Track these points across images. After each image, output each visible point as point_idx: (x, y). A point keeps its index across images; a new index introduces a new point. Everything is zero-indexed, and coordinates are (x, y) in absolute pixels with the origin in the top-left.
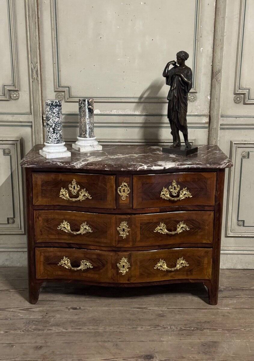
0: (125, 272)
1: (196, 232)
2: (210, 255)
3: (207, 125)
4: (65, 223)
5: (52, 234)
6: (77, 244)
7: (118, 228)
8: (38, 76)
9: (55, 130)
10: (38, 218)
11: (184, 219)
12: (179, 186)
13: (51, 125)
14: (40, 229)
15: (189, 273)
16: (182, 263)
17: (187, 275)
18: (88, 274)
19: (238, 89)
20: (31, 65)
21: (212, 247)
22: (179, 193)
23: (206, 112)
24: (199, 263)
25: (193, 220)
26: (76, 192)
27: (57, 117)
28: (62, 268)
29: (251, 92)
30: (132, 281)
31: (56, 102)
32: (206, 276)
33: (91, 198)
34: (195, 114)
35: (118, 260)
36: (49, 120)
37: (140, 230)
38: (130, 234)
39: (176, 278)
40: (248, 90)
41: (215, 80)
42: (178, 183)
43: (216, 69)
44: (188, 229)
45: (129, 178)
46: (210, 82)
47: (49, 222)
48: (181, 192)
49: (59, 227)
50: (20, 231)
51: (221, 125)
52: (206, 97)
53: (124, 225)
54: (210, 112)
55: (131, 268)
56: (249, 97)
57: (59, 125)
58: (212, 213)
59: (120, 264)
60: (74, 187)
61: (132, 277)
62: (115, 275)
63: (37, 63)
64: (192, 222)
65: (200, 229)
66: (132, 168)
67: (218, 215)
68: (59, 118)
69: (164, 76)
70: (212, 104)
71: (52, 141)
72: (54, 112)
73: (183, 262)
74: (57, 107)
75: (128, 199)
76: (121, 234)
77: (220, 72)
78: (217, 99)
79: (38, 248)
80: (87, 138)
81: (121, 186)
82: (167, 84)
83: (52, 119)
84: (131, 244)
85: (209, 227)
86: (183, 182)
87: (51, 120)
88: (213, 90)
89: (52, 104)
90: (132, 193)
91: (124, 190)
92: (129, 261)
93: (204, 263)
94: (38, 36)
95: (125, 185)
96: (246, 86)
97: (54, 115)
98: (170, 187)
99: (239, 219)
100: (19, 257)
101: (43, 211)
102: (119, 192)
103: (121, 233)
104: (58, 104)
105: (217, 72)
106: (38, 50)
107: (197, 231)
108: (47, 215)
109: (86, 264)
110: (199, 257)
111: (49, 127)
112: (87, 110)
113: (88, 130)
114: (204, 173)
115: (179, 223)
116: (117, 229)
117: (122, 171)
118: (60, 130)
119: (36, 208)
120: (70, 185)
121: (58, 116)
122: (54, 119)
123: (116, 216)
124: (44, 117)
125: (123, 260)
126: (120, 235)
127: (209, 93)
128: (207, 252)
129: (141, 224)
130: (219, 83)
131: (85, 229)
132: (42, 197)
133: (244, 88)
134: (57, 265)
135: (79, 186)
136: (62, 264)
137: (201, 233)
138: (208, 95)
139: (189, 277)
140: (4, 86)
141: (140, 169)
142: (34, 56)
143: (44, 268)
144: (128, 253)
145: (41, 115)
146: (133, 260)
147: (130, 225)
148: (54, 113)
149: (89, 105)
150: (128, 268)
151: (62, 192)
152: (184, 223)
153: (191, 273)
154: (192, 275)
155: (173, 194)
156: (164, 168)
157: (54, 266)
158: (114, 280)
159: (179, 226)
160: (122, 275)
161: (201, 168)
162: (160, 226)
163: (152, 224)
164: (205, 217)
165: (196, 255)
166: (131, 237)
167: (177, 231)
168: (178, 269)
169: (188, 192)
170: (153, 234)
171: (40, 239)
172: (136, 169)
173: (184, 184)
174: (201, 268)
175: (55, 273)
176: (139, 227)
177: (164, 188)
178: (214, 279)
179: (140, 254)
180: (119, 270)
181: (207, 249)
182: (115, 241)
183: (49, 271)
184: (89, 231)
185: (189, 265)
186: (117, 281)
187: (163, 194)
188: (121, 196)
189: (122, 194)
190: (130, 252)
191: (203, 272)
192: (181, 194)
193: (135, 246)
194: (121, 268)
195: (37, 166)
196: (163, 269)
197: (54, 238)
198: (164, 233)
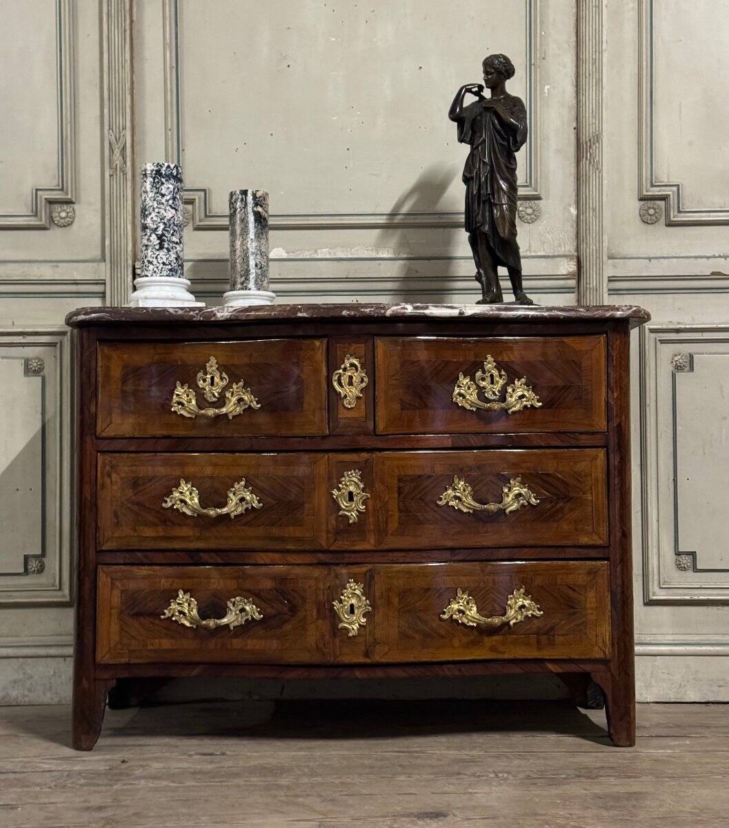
0: (356, 627)
1: (557, 511)
2: (603, 581)
3: (572, 283)
4: (185, 487)
5: (147, 524)
6: (217, 551)
7: (335, 492)
8: (125, 163)
9: (164, 241)
10: (109, 476)
11: (521, 471)
12: (503, 373)
13: (155, 226)
14: (114, 508)
15: (544, 639)
16: (523, 606)
17: (540, 646)
18: (249, 642)
19: (649, 185)
20: (109, 133)
21: (608, 559)
22: (503, 391)
23: (570, 248)
24: (573, 608)
25: (548, 475)
26: (216, 394)
27: (170, 206)
28: (173, 627)
29: (685, 192)
30: (377, 658)
31: (169, 167)
32: (596, 648)
33: (259, 406)
34: (539, 254)
35: (336, 592)
36: (150, 214)
37: (396, 496)
38: (370, 508)
39: (506, 656)
40: (675, 189)
41: (586, 163)
42: (500, 365)
43: (587, 133)
44: (533, 501)
45: (363, 345)
46: (573, 170)
47: (142, 488)
48: (510, 390)
49: (168, 500)
50: (60, 593)
51: (611, 280)
52: (566, 209)
53: (352, 482)
54: (578, 249)
55: (374, 615)
56: (679, 207)
57: (176, 228)
58: (601, 453)
59: (341, 602)
60: (212, 378)
61: (376, 642)
62: (327, 637)
63: (124, 128)
64: (547, 482)
65: (567, 502)
66: (373, 309)
67: (618, 459)
68: (176, 210)
69: (453, 119)
70: (583, 226)
71: (156, 269)
72: (163, 192)
73: (527, 603)
74: (172, 181)
75: (363, 407)
76: (344, 510)
77: (598, 141)
78: (594, 210)
79: (105, 568)
80: (250, 289)
81: (343, 366)
82: (461, 140)
83: (157, 210)
84: (372, 541)
85: (595, 496)
86: (514, 362)
87: (153, 215)
88: (583, 189)
89: (158, 172)
90: (371, 385)
91: (351, 377)
92: (368, 593)
93: (588, 605)
94: (129, 62)
95: (352, 365)
96: (668, 178)
97: (163, 201)
98: (479, 374)
99: (681, 550)
100: (52, 673)
101: (125, 455)
102: (335, 384)
103: (344, 504)
104: (175, 172)
105: (590, 140)
106: (128, 97)
107: (562, 508)
108: (134, 468)
109: (243, 610)
110: (570, 588)
111: (149, 234)
112: (251, 218)
113: (253, 271)
114: (572, 339)
115: (510, 483)
116: (333, 494)
117: (344, 317)
118: (177, 243)
119: (104, 445)
120: (200, 375)
121: (173, 203)
122: (162, 211)
123: (328, 460)
124: (136, 267)
125: (351, 587)
126: (341, 513)
127: (573, 198)
128: (592, 573)
129: (400, 480)
130: (597, 169)
131: (242, 500)
132: (123, 412)
133: (663, 182)
134: (160, 619)
135: (224, 375)
136: (173, 616)
137: (574, 515)
138: (570, 205)
139: (545, 654)
140: (37, 190)
141: (393, 311)
142: (117, 111)
143: (122, 629)
144: (364, 569)
145: (130, 262)
146: (379, 588)
147: (368, 480)
148: (163, 195)
149: (256, 205)
150: (364, 616)
151: (178, 395)
152: (523, 483)
153: (549, 638)
154: (554, 645)
155: (489, 395)
156: (460, 313)
157: (151, 623)
158: (324, 654)
159: (509, 491)
160: (350, 638)
161: (562, 317)
162: (454, 489)
163: (430, 480)
164: (581, 466)
165: (563, 584)
166: (371, 520)
167: (503, 503)
168: (512, 623)
169: (530, 392)
170: (436, 512)
171: (112, 538)
172: (383, 311)
173: (517, 368)
174: (579, 622)
175: (152, 644)
176: (396, 489)
177: (461, 377)
178: (619, 657)
179: (399, 572)
180: (341, 621)
181: (594, 563)
182: (328, 532)
183: (136, 639)
184: (254, 505)
185: (542, 612)
186: (332, 659)
187: (460, 395)
188: (342, 396)
189: (346, 390)
190: (370, 566)
191: (586, 634)
192: (511, 396)
193: (386, 547)
194: (346, 616)
195: (111, 316)
196: (468, 622)
197: (153, 534)
198: (465, 510)
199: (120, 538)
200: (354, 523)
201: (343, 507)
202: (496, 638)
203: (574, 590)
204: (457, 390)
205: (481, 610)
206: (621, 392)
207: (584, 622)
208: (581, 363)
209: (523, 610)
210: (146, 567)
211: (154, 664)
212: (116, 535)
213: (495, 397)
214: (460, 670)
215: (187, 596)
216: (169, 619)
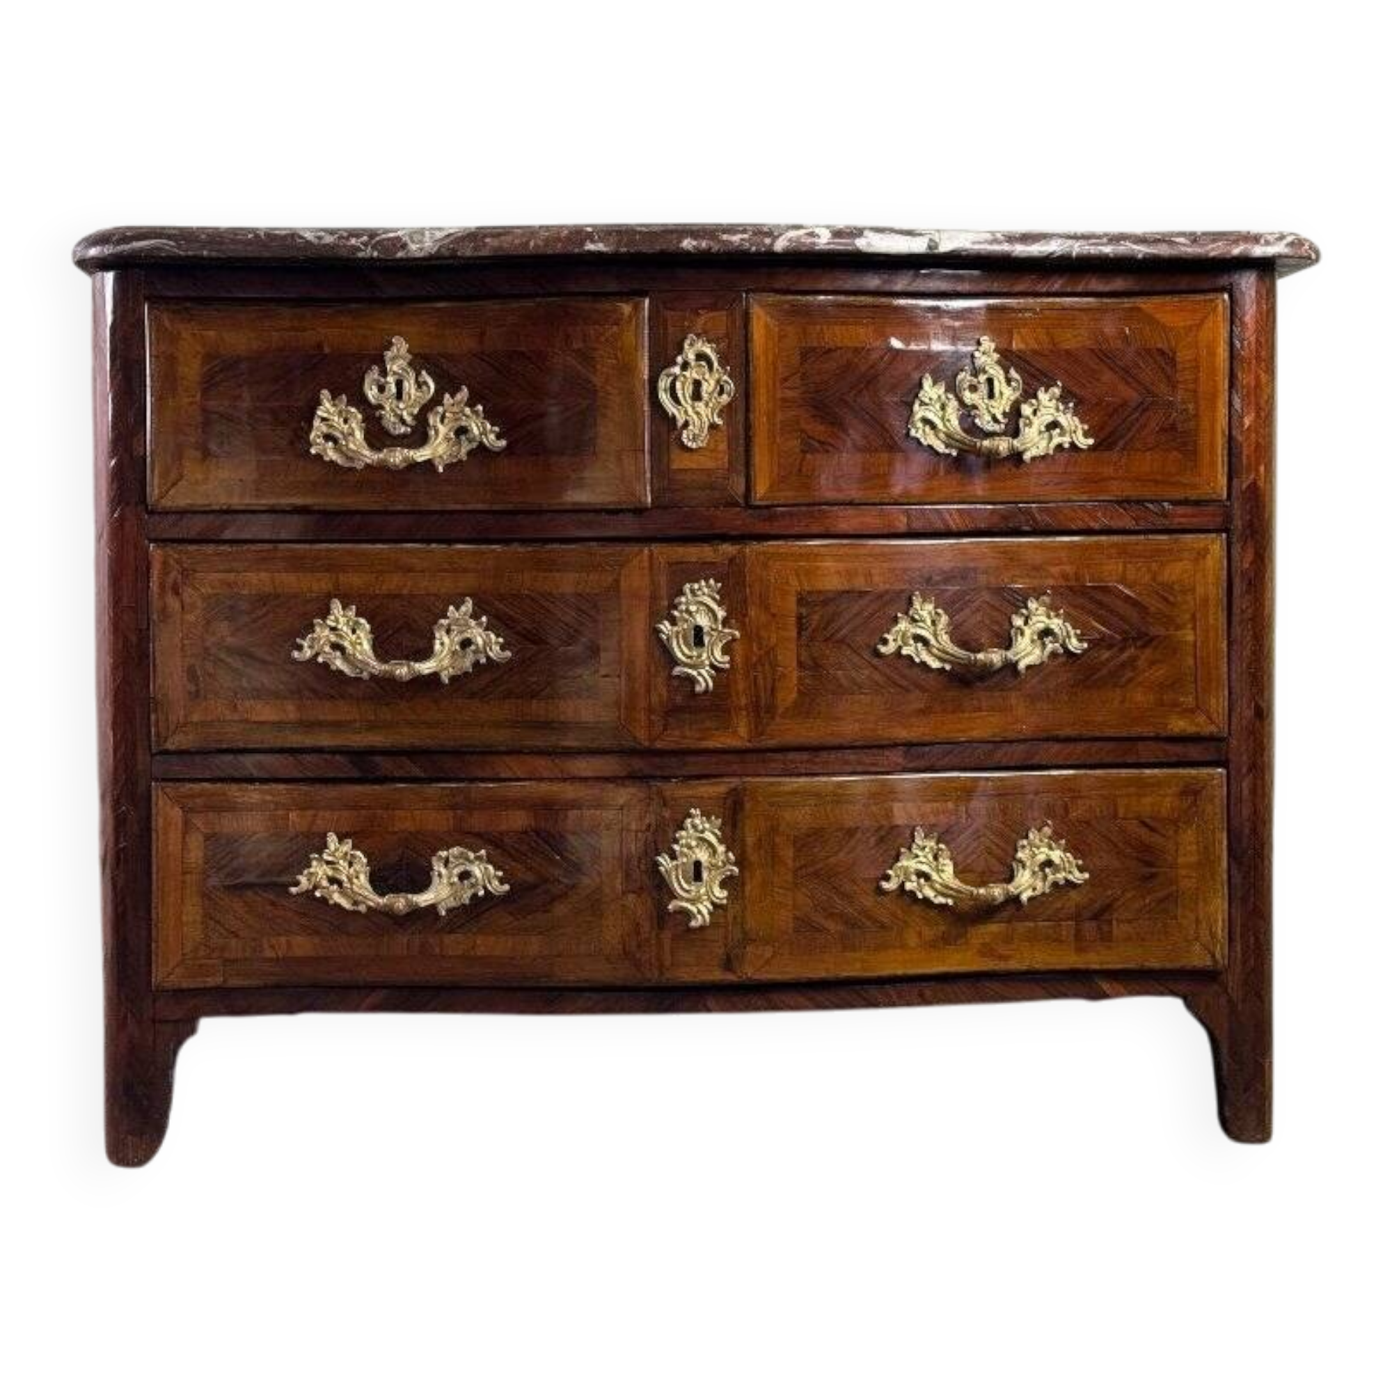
0: (705, 908)
1: (1123, 665)
2: (1215, 809)
4: (340, 615)
5: (259, 694)
6: (412, 753)
7: (665, 627)
10: (177, 592)
11: (1052, 581)
12: (1013, 373)
14: (189, 660)
15: (1089, 927)
16: (1049, 863)
17: (1080, 943)
18: (481, 940)
21: (1223, 763)
22: (1014, 414)
24: (1151, 864)
25: (1105, 590)
26: (408, 419)
28: (318, 911)
30: (751, 971)
32: (1197, 948)
33: (503, 443)
35: (662, 835)
37: (794, 634)
38: (738, 659)
39: (1013, 965)
42: (1007, 358)
44: (1074, 645)
45: (724, 313)
48: (1026, 410)
49: (306, 644)
53: (700, 605)
55: (743, 884)
58: (1216, 545)
59: (673, 855)
60: (399, 384)
61: (747, 939)
62: (646, 927)
64: (1100, 604)
65: (1144, 646)
66: (745, 236)
67: (1249, 556)
73: (1056, 855)
75: (723, 446)
76: (684, 665)
79: (170, 788)
81: (680, 360)
84: (743, 731)
85: (1201, 633)
86: (1035, 352)
90: (741, 405)
91: (697, 384)
92: (731, 837)
93: (1181, 860)
95: (701, 357)
98: (964, 376)
101: (210, 549)
102: (664, 398)
103: (683, 652)
107: (1133, 659)
108: (232, 576)
109: (465, 875)
110: (1144, 824)
114: (1157, 300)
115: (1026, 607)
116: (661, 631)
117: (687, 254)
119: (165, 527)
120: (373, 374)
123: (651, 556)
125: (694, 827)
126: (677, 670)
128: (1190, 792)
129: (801, 601)
131: (466, 643)
132: (205, 455)
134: (291, 895)
135: (425, 376)
136: (315, 887)
137: (1159, 673)
139: (1093, 960)
141: (790, 240)
143: (207, 916)
144: (722, 789)
146: (753, 827)
147: (735, 602)
150: (723, 885)
151: (324, 419)
152: (1053, 608)
153: (1099, 928)
154: (1110, 941)
155: (984, 422)
156: (930, 247)
157: (273, 904)
158: (637, 965)
159: (1026, 623)
160: (690, 930)
161: (1140, 256)
162: (914, 620)
163: (863, 602)
164: (1174, 572)
165: (1130, 815)
166: (741, 686)
167: (1013, 650)
168: (1024, 897)
169: (1069, 416)
170: (876, 668)
171: (185, 725)
172: (768, 241)
173: (1041, 364)
174: (1160, 895)
175: (272, 947)
176: (793, 620)
177: (927, 383)
178: (1244, 963)
179: (794, 793)
180: (673, 896)
181: (1193, 772)
182: (650, 710)
183: (237, 936)
184: (491, 654)
185: (1087, 875)
186: (656, 973)
187: (926, 421)
188: (680, 422)
189: (686, 412)
190: (735, 781)
191: (1175, 918)
192: (1030, 424)
193: (772, 743)
194: (685, 886)
195: (179, 247)
196: (935, 896)
197: (274, 717)
198: (935, 664)
199: (203, 724)
200: (706, 691)
201: (684, 659)
202: (994, 928)
203: (1152, 829)
204: (919, 412)
205: (962, 872)
206: (1258, 416)
207: (1170, 895)
208: (1175, 353)
209: (1047, 870)
210: (257, 786)
211: (278, 986)
212: (196, 718)
213: (997, 428)
214: (921, 995)
215: (347, 846)
216: (309, 894)
